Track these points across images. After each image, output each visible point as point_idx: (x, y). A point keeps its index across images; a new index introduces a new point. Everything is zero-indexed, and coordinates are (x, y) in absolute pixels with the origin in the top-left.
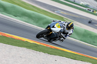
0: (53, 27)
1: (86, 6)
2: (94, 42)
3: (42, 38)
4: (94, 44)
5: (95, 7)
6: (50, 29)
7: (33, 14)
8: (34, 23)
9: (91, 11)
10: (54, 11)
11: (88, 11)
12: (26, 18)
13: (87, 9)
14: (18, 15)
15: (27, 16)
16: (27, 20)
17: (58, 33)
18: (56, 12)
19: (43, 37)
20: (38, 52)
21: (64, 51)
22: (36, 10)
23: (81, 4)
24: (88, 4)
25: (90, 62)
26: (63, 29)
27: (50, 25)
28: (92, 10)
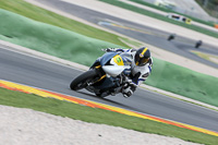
0: (108, 64)
1: (168, 9)
2: (188, 90)
3: (84, 90)
4: (187, 94)
5: (189, 10)
6: (101, 68)
7: (49, 30)
8: (52, 52)
9: (180, 20)
10: (96, 22)
11: (174, 20)
12: (33, 41)
13: (170, 15)
14: (15, 33)
15: (34, 35)
16: (34, 45)
17: (118, 77)
18: (100, 23)
19: (86, 86)
20: (59, 118)
21: (119, 113)
22: (56, 21)
23: (157, 4)
24: (173, 3)
25: (177, 136)
26: (129, 67)
27: (99, 59)
28: (182, 17)
